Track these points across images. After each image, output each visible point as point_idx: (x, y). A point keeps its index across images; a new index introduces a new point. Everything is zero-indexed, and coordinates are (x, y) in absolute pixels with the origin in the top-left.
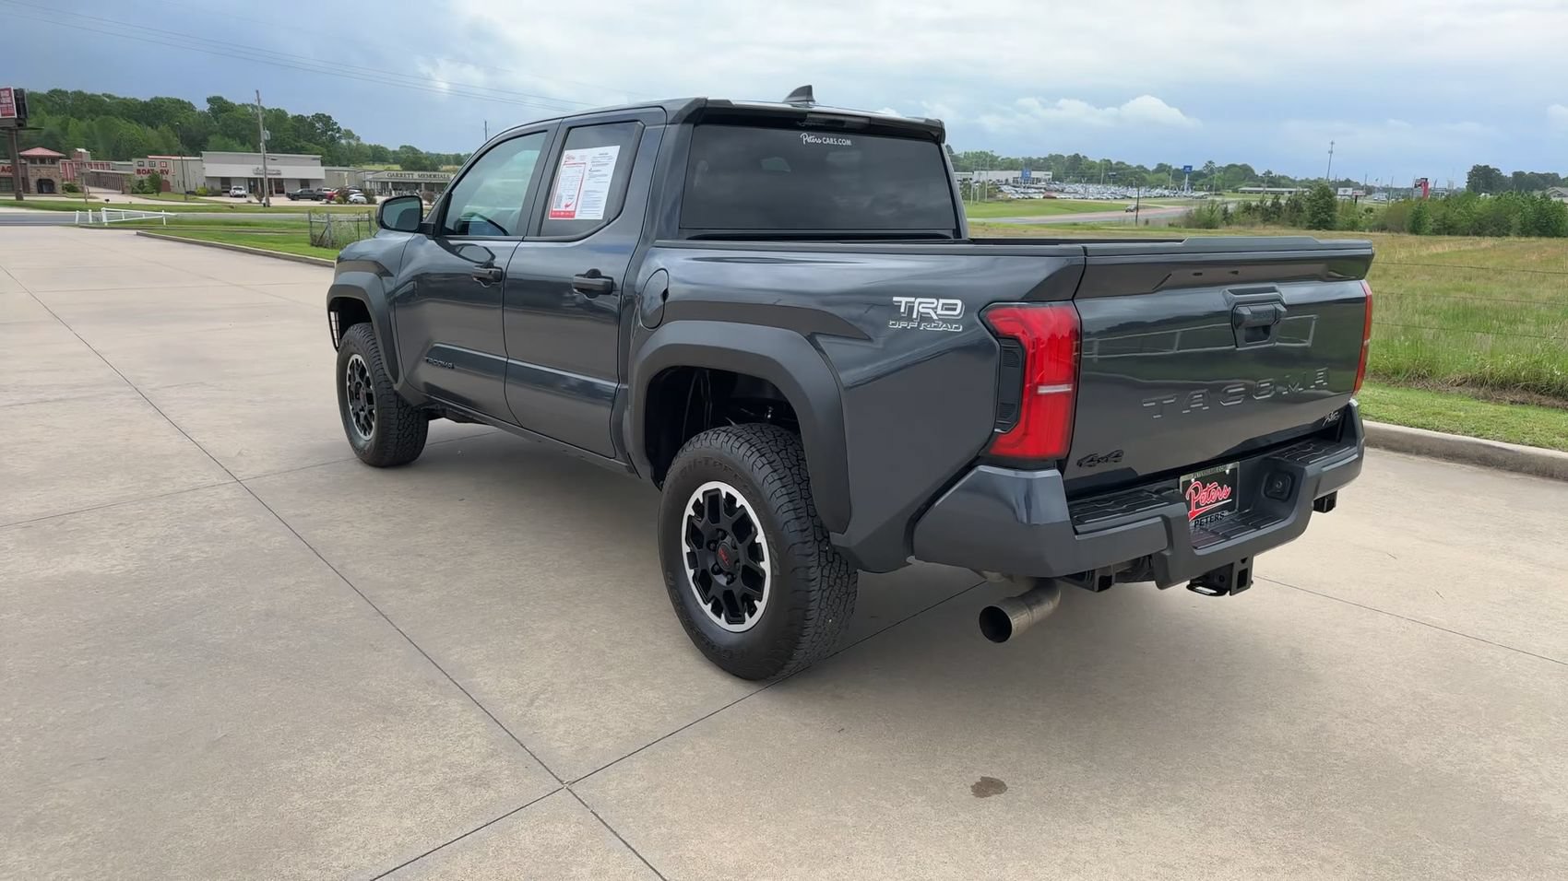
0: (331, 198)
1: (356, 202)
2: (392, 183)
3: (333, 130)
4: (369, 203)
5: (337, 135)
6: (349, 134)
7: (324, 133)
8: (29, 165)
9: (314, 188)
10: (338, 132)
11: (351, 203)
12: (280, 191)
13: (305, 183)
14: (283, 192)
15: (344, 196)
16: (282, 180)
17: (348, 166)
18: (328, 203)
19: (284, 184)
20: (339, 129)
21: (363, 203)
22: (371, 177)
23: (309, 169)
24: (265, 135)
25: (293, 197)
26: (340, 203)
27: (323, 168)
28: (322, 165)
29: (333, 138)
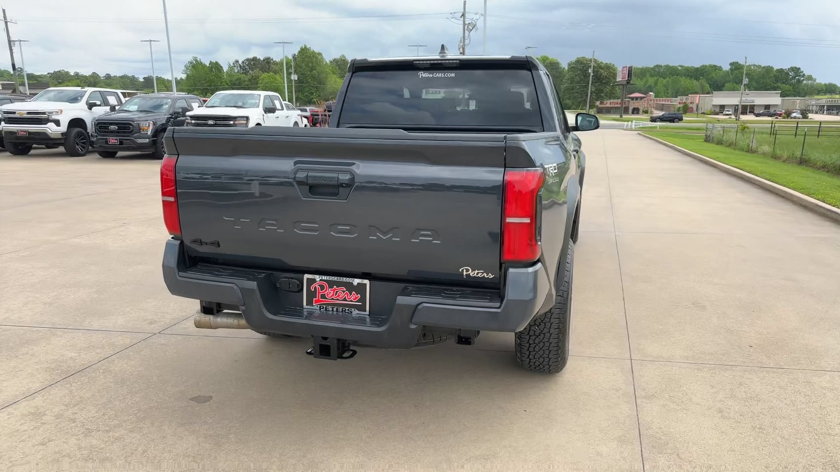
0: (780, 115)
1: (795, 118)
2: (827, 106)
3: (799, 76)
4: (803, 118)
5: (802, 79)
6: (810, 78)
7: (794, 78)
8: (631, 101)
9: (772, 110)
10: (803, 77)
11: (792, 118)
12: (752, 112)
13: (767, 107)
14: (753, 112)
15: (788, 114)
16: (754, 105)
17: (805, 96)
18: (777, 118)
19: (755, 108)
20: (804, 75)
21: (799, 118)
22: (814, 102)
23: (773, 99)
24: (746, 81)
25: (757, 115)
26: (784, 118)
27: (781, 98)
28: (781, 97)
29: (799, 81)
